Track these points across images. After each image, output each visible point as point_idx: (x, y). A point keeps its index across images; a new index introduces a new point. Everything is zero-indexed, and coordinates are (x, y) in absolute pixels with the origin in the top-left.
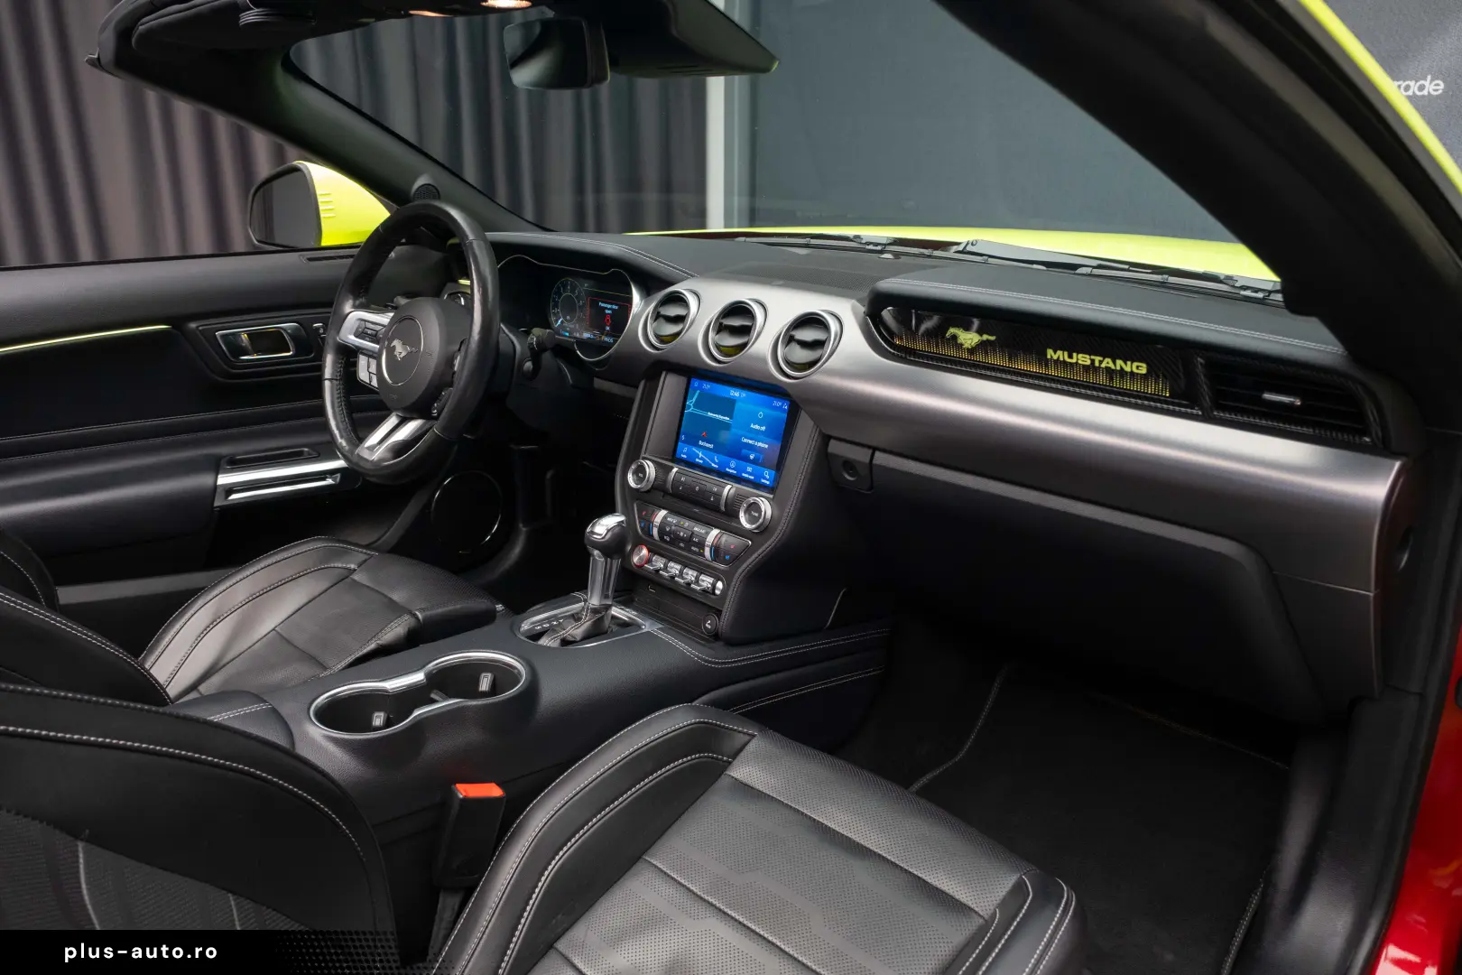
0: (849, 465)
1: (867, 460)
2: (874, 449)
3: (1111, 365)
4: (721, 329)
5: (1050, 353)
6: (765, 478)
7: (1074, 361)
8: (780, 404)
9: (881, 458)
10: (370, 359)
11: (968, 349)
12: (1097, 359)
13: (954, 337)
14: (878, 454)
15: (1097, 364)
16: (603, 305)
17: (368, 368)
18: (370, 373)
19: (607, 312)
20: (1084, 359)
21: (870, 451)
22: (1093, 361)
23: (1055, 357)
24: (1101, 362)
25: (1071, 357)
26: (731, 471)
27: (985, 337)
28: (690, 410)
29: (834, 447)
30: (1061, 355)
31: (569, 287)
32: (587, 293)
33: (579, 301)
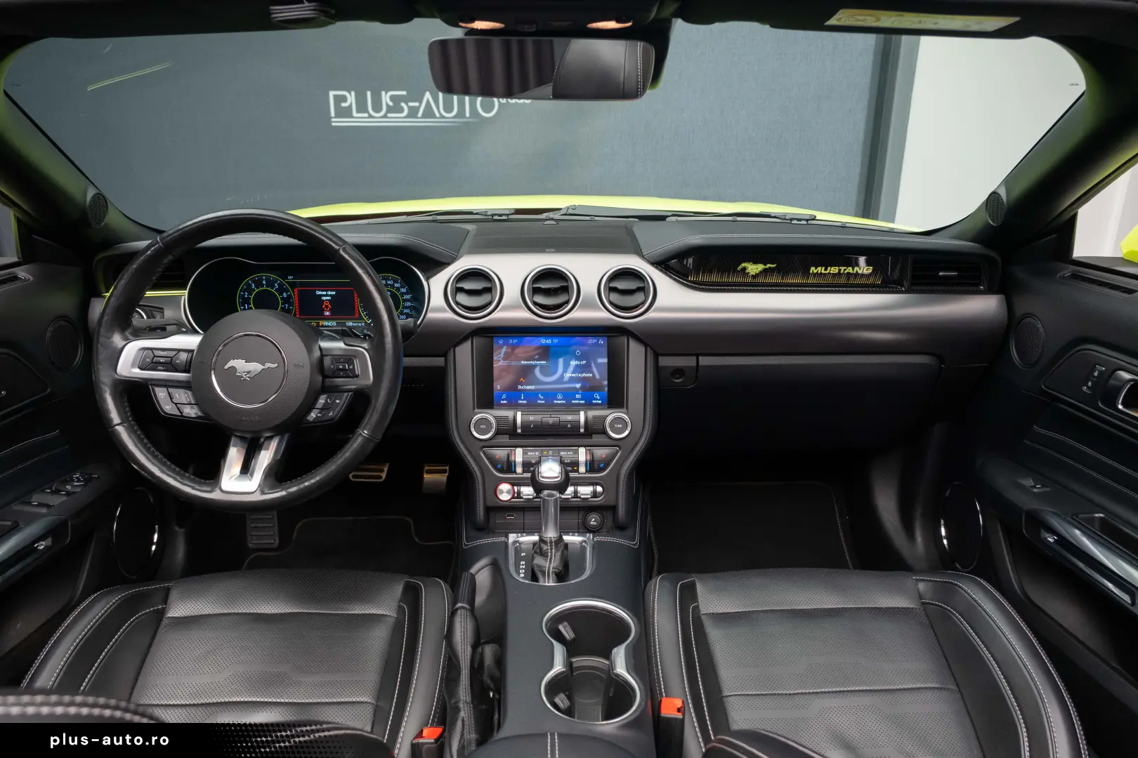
0: (679, 371)
1: (695, 364)
2: (697, 356)
3: (851, 271)
4: (536, 291)
5: (813, 269)
6: (596, 399)
7: (828, 272)
8: (596, 341)
9: (704, 361)
10: (170, 390)
11: (752, 275)
12: (843, 268)
13: (744, 269)
14: (701, 358)
15: (842, 272)
16: (320, 293)
17: (171, 399)
18: (176, 404)
19: (324, 298)
20: (834, 270)
21: (695, 358)
22: (840, 270)
23: (815, 271)
24: (845, 270)
25: (826, 269)
26: (559, 402)
27: (768, 266)
28: (500, 364)
29: (665, 361)
30: (821, 270)
31: (264, 282)
32: (293, 285)
33: (281, 294)
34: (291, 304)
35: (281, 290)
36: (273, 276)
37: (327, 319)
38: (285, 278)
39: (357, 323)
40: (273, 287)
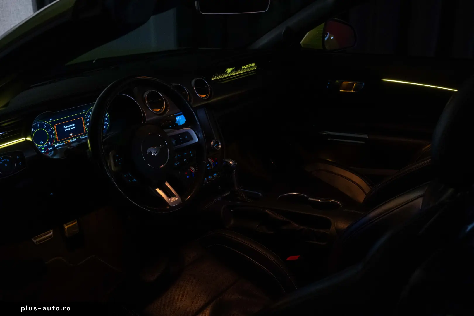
3: (251, 66)
11: (229, 73)
12: (249, 65)
13: (227, 71)
20: (247, 66)
23: (243, 68)
27: (233, 68)
31: (38, 126)
32: (53, 123)
33: (48, 130)
34: (53, 135)
35: (47, 129)
36: (42, 121)
37: (72, 138)
38: (48, 120)
39: (86, 136)
40: (43, 127)
